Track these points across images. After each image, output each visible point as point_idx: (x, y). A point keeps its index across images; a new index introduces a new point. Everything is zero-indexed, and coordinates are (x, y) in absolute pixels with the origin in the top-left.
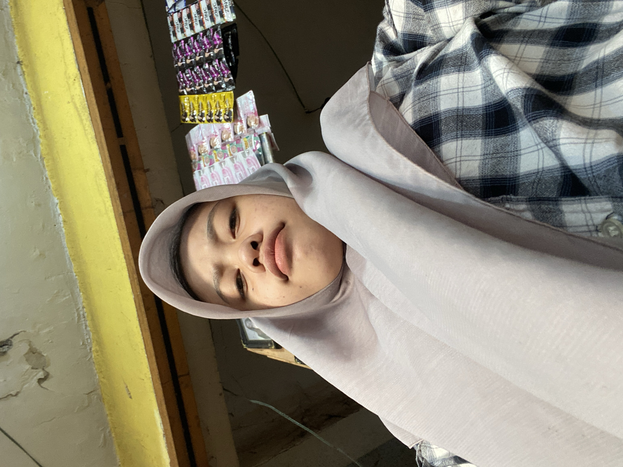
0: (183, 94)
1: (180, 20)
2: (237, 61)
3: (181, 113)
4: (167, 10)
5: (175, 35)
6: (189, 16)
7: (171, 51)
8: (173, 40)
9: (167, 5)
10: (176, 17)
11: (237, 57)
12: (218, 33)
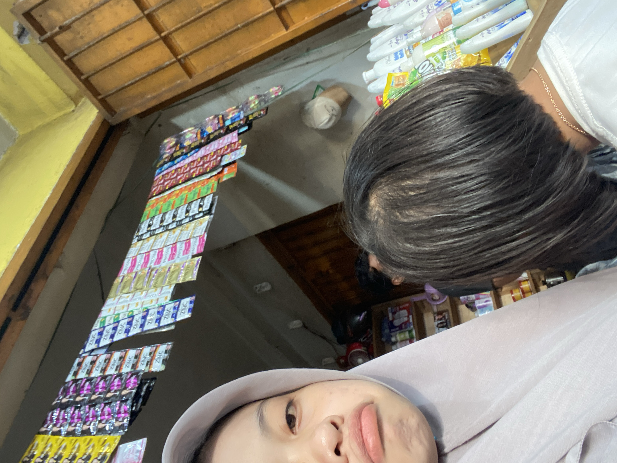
0: (46, 432)
1: (93, 363)
2: (140, 410)
3: (26, 454)
4: (81, 353)
5: (76, 374)
6: (108, 361)
7: (61, 387)
8: (70, 378)
9: (84, 347)
10: (89, 359)
11: (143, 407)
12: (137, 377)
